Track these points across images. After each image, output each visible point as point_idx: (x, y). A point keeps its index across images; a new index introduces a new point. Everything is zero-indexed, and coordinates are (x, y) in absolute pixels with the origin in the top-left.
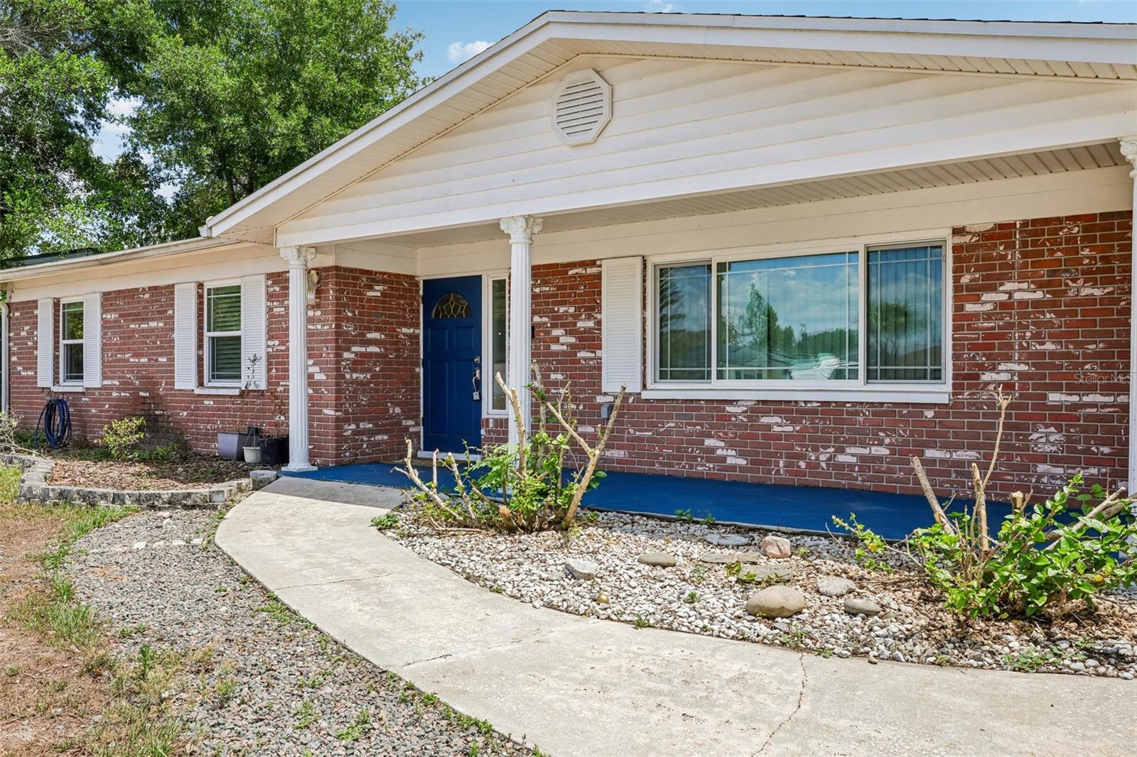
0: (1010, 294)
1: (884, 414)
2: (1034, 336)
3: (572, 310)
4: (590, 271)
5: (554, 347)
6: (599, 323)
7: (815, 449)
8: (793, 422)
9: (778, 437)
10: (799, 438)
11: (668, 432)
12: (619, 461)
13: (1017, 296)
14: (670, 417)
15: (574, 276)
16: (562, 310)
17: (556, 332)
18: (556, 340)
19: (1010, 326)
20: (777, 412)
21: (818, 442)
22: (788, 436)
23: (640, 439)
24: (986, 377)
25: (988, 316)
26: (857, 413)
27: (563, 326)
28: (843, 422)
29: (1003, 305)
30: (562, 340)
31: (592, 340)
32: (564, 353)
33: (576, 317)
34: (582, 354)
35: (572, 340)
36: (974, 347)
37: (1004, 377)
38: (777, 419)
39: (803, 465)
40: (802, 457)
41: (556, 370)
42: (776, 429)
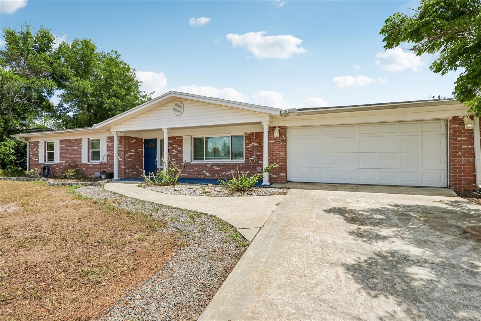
0: (253, 144)
1: (234, 165)
2: (257, 152)
3: (177, 146)
4: (180, 138)
5: (173, 153)
6: (182, 149)
7: (223, 172)
8: (219, 167)
9: (216, 170)
10: (220, 170)
11: (196, 170)
12: (186, 176)
13: (254, 145)
14: (196, 167)
15: (177, 139)
16: (175, 146)
17: (173, 150)
18: (173, 152)
19: (253, 150)
20: (216, 166)
21: (223, 171)
22: (218, 170)
23: (190, 171)
24: (250, 159)
25: (250, 148)
26: (229, 165)
27: (175, 149)
28: (227, 167)
29: (252, 146)
30: (175, 152)
31: (181, 152)
32: (175, 155)
33: (178, 147)
34: (179, 155)
35: (177, 152)
36: (248, 154)
37: (252, 159)
38: (216, 167)
39: (220, 175)
40: (220, 174)
41: (173, 158)
42: (216, 169)
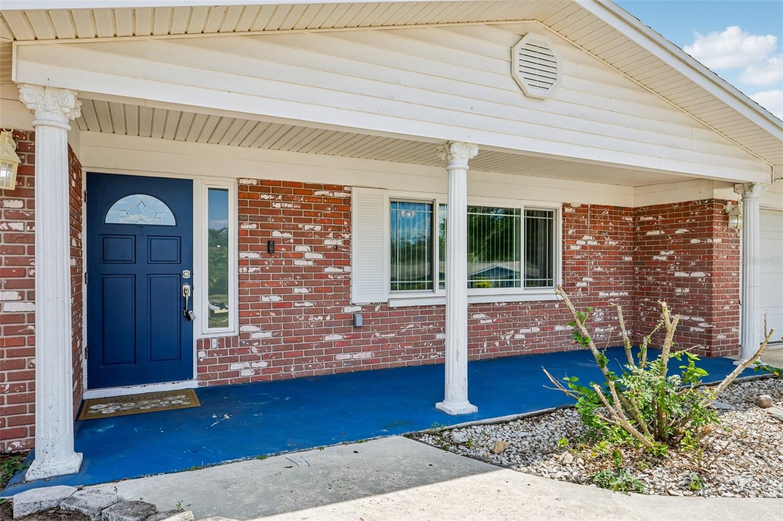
0: (586, 241)
1: (539, 307)
2: (595, 263)
3: (318, 228)
4: (337, 195)
5: (298, 263)
6: (347, 243)
7: (503, 333)
8: (492, 316)
9: (483, 327)
10: (494, 326)
11: (408, 332)
12: (365, 362)
13: (589, 243)
14: (409, 320)
15: (319, 197)
16: (307, 227)
17: (299, 248)
18: (300, 256)
19: (586, 258)
20: (482, 310)
21: (502, 327)
22: (488, 326)
23: (384, 341)
24: (579, 284)
25: (578, 253)
26: (524, 308)
27: (307, 242)
28: (518, 314)
29: (583, 247)
30: (307, 256)
31: (341, 257)
32: (308, 269)
33: (324, 235)
34: (330, 269)
35: (319, 256)
36: (573, 269)
37: (584, 285)
38: (482, 316)
39: (497, 344)
40: (495, 339)
41: (300, 285)
42: (482, 322)
